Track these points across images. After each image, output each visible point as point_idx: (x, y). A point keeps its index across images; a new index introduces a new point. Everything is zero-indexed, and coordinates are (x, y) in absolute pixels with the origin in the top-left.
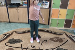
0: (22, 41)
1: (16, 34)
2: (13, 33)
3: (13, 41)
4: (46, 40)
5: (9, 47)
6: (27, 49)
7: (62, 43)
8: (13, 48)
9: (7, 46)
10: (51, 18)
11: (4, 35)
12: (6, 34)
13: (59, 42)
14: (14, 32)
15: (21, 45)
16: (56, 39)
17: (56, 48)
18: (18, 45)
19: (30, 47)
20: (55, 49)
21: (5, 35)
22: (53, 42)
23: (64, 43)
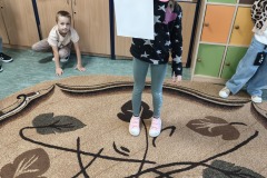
0: (81, 125)
1: (63, 96)
2: (52, 91)
3: (48, 124)
4: (173, 128)
5: (34, 146)
6: (98, 155)
7: (232, 144)
8: (46, 149)
9: (26, 139)
10: (198, 42)
11: (18, 98)
12: (25, 96)
13: (220, 137)
14: (57, 89)
15: (78, 140)
16: (211, 126)
17: (209, 163)
18: (66, 139)
19: (109, 152)
20: (202, 163)
21: (22, 98)
22: (199, 136)
23: (240, 141)
